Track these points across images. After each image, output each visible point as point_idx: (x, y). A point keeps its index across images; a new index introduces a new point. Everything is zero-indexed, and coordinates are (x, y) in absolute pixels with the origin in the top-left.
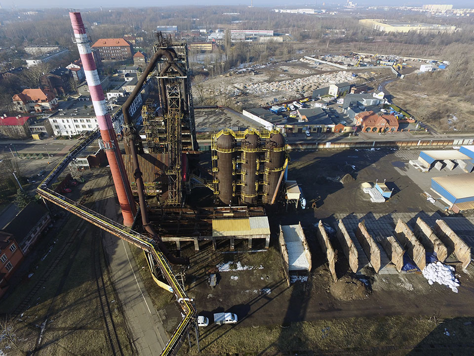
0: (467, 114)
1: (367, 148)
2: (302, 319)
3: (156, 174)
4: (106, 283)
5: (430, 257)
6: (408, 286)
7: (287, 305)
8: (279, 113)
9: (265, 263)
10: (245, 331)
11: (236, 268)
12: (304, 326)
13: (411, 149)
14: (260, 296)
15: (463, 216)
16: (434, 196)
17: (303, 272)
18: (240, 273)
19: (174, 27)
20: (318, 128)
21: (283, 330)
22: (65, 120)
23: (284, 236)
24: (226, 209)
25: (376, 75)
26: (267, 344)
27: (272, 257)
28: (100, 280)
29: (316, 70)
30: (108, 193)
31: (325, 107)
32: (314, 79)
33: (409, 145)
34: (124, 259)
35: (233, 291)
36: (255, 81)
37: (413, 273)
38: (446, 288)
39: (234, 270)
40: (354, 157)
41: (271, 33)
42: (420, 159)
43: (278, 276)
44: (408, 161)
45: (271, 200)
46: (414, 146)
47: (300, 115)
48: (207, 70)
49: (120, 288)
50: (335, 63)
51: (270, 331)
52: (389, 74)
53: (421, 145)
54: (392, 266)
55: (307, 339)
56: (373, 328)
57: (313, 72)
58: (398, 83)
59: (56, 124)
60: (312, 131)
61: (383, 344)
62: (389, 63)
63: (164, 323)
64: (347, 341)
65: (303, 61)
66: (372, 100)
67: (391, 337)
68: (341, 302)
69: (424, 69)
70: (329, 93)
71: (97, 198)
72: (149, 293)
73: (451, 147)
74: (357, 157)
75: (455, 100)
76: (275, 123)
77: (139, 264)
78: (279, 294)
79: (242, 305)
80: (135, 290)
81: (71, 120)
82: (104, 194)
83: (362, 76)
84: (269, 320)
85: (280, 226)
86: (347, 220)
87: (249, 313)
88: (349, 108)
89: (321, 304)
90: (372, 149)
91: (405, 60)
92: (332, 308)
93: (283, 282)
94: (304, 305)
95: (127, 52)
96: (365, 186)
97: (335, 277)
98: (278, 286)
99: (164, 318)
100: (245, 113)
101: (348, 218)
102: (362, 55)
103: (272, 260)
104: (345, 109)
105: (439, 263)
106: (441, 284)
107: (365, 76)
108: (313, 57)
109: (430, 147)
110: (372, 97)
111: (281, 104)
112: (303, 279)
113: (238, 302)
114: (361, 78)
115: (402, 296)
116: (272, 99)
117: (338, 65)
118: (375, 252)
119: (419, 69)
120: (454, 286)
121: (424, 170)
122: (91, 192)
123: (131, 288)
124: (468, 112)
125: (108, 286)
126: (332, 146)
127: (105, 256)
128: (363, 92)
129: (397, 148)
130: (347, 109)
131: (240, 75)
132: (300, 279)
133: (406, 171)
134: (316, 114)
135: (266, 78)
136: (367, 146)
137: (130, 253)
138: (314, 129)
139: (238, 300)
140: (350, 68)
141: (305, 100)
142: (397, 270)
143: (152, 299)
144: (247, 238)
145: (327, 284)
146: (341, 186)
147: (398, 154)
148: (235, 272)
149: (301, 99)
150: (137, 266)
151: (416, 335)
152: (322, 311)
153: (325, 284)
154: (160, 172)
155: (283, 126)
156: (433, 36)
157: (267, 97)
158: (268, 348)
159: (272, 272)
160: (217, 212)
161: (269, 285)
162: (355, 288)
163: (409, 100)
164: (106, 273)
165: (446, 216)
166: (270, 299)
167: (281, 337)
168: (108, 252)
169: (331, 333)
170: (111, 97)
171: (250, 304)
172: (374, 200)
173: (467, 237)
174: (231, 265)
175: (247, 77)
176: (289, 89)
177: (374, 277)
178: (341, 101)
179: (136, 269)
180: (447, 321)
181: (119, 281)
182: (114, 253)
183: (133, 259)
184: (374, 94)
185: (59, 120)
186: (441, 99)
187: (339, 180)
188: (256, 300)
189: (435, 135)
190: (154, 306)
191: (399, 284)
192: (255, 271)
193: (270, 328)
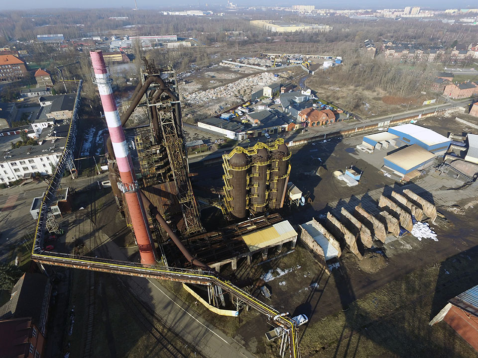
1: (320, 141)
2: (354, 299)
3: (165, 205)
4: (163, 331)
6: (408, 247)
7: (336, 291)
8: (231, 119)
9: (299, 262)
10: (318, 325)
11: (279, 274)
12: (358, 303)
13: (352, 136)
14: (311, 292)
15: (413, 183)
16: (389, 171)
17: (334, 260)
18: (284, 278)
19: (59, 35)
20: (275, 130)
21: (346, 313)
23: (308, 233)
24: (247, 223)
25: (293, 74)
26: (341, 329)
27: (302, 254)
28: (154, 331)
29: (240, 74)
31: (268, 109)
32: (244, 82)
33: (350, 132)
34: (167, 301)
35: (288, 295)
36: (190, 90)
37: (406, 235)
38: (431, 240)
39: (278, 277)
40: (314, 150)
41: (175, 38)
42: (364, 143)
43: (316, 269)
44: (355, 146)
45: (280, 205)
47: (251, 120)
49: (181, 331)
50: (254, 64)
51: (337, 318)
52: (303, 72)
53: (358, 131)
54: (391, 235)
55: (366, 313)
56: (403, 287)
57: (239, 76)
58: (312, 79)
60: (270, 133)
61: (415, 296)
62: (299, 62)
63: (245, 347)
64: (393, 303)
65: (223, 65)
66: (303, 97)
67: (417, 288)
68: (372, 274)
69: (327, 64)
70: (264, 95)
71: (93, 247)
72: (214, 325)
73: (377, 129)
74: (317, 150)
75: (360, 89)
76: (236, 131)
77: (186, 301)
78: (326, 285)
79: (303, 304)
80: (198, 327)
81: (7, 165)
83: (283, 75)
84: (330, 309)
85: (300, 226)
87: (312, 310)
88: (290, 107)
89: (360, 282)
90: (325, 141)
91: (308, 57)
92: (369, 282)
93: (323, 273)
94: (348, 286)
95: (21, 71)
96: (337, 173)
97: (360, 256)
98: (321, 278)
99: (243, 342)
100: (200, 125)
102: (272, 55)
103: (303, 258)
104: (286, 108)
105: (419, 223)
106: (426, 238)
107: (285, 75)
108: (231, 61)
109: (364, 132)
110: (300, 95)
111: (229, 111)
112: (336, 265)
113: (299, 303)
114: (283, 77)
115: (408, 255)
116: (217, 107)
117: (257, 67)
118: (379, 227)
119: (322, 64)
120: (433, 236)
121: (370, 152)
122: (79, 242)
123: (192, 327)
124: (373, 99)
125: (167, 334)
126: (294, 144)
127: (143, 306)
128: (291, 90)
129: (342, 136)
132: (334, 266)
133: (358, 155)
134: (267, 116)
135: (199, 86)
136: (320, 139)
137: (169, 293)
138: (272, 131)
139: (297, 301)
140: (269, 69)
141: (247, 104)
142: (395, 237)
143: (222, 330)
144: (279, 244)
145: (355, 264)
146: (319, 179)
147: (345, 142)
148: (280, 278)
149: (244, 104)
150: (184, 303)
151: (431, 281)
152: (364, 287)
153: (354, 264)
154: (169, 202)
155: (244, 133)
156: (317, 34)
157: (211, 105)
158: (343, 331)
159: (309, 268)
160: (240, 228)
161: (314, 280)
162: (378, 260)
163: (329, 94)
164: (155, 322)
165: (403, 185)
166: (321, 291)
167: (348, 319)
168: (143, 299)
169: (380, 301)
171: (308, 301)
172: (350, 185)
174: (273, 273)
176: (229, 93)
177: (383, 247)
178: (278, 101)
179: (186, 306)
180: (442, 263)
181: (176, 323)
182: (152, 298)
183: (176, 298)
184: (302, 91)
186: (350, 90)
187: (315, 173)
188: (311, 296)
189: (362, 121)
190: (227, 335)
191: (402, 247)
192: (296, 272)
193: (335, 315)
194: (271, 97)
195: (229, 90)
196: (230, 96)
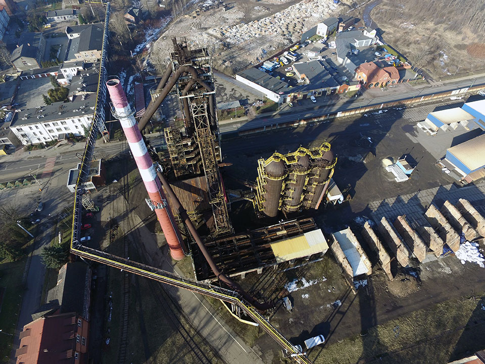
0: (455, 49)
1: (375, 111)
2: (375, 324)
3: (196, 201)
6: (447, 270)
9: (326, 273)
10: (333, 347)
11: (303, 285)
12: (378, 329)
14: (334, 310)
16: (448, 166)
17: (363, 277)
18: (308, 290)
20: (323, 92)
21: (363, 338)
22: (33, 126)
23: (340, 246)
24: (277, 227)
27: (330, 265)
28: (183, 331)
30: (134, 221)
31: (320, 58)
32: (295, 12)
33: (413, 101)
35: (310, 310)
36: (230, 21)
37: (448, 256)
38: (475, 264)
39: (302, 288)
40: (365, 125)
43: (342, 284)
44: (415, 123)
45: (316, 205)
46: (418, 102)
47: (297, 73)
51: (353, 342)
53: (423, 100)
54: (432, 253)
55: (384, 342)
56: (431, 318)
59: (23, 133)
60: (317, 95)
63: (262, 359)
64: (415, 335)
66: (364, 41)
68: (400, 298)
70: (317, 33)
71: (126, 230)
72: (235, 332)
73: (448, 98)
74: (368, 125)
75: (441, 29)
76: (277, 91)
78: (350, 305)
79: (322, 323)
81: (41, 126)
82: (131, 223)
83: (345, 1)
84: (349, 331)
85: (333, 234)
86: (381, 208)
87: (331, 330)
89: (385, 305)
90: (380, 112)
92: (396, 308)
93: (349, 292)
96: (386, 162)
97: (391, 277)
99: (260, 353)
100: (239, 78)
101: (382, 206)
103: (331, 269)
105: (467, 243)
106: (471, 262)
107: (347, 1)
109: (431, 101)
110: (363, 37)
111: (273, 57)
112: (364, 283)
113: (318, 321)
114: (344, 5)
115: (444, 281)
116: (259, 52)
120: (480, 262)
124: (456, 46)
126: (343, 115)
128: (351, 27)
129: (404, 106)
131: (208, 13)
132: (361, 283)
133: (416, 136)
135: (241, 15)
136: (374, 108)
138: (319, 93)
139: (317, 319)
142: (435, 256)
143: (242, 337)
145: (384, 283)
146: (365, 168)
147: (407, 115)
148: (303, 290)
149: (291, 47)
151: (462, 315)
152: (388, 311)
155: (288, 95)
157: (253, 48)
159: (335, 282)
161: (338, 296)
162: (409, 284)
163: (398, 35)
164: (182, 319)
165: (461, 187)
166: (344, 314)
169: (401, 331)
171: (329, 321)
172: (398, 180)
173: (481, 207)
174: (297, 283)
176: (272, 31)
177: (419, 268)
178: (333, 44)
184: (365, 32)
185: (26, 129)
187: (361, 159)
188: (333, 315)
189: (432, 84)
190: (246, 344)
191: (440, 270)
192: (321, 285)
193: (353, 339)
194: (325, 37)
195: (276, 23)
196: (275, 33)
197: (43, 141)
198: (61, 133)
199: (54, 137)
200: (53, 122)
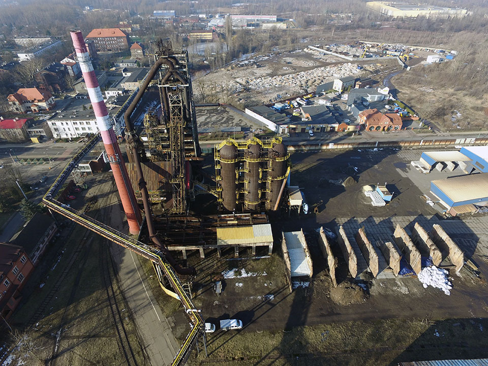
0: (471, 110)
1: (370, 148)
2: (303, 324)
3: (160, 182)
4: (116, 291)
5: (426, 262)
6: (404, 290)
7: (289, 310)
8: (282, 111)
9: (268, 269)
10: (249, 336)
11: (240, 274)
12: (305, 329)
13: (413, 149)
14: (263, 302)
15: (459, 219)
16: (433, 198)
17: (304, 278)
18: (244, 280)
19: (171, 11)
20: (322, 128)
21: (285, 335)
22: (64, 122)
23: (286, 242)
24: (230, 217)
25: (382, 67)
26: (270, 348)
27: (275, 263)
28: (110, 289)
29: (321, 62)
30: (112, 200)
31: (329, 104)
32: (318, 73)
33: (412, 144)
34: (133, 268)
35: (238, 297)
36: (258, 75)
37: (409, 277)
38: (440, 291)
39: (238, 277)
40: (356, 158)
41: (274, 18)
42: (422, 160)
43: (281, 282)
44: (409, 162)
45: (274, 207)
46: (417, 146)
47: (303, 113)
48: (208, 63)
49: (130, 297)
50: (341, 53)
51: (273, 335)
52: (396, 66)
53: (423, 144)
54: (390, 271)
55: (307, 343)
56: (369, 331)
57: (318, 64)
58: (404, 75)
59: (55, 127)
60: (315, 130)
61: (378, 345)
62: (396, 54)
63: (173, 330)
64: (345, 343)
65: (307, 51)
66: (377, 96)
67: (385, 339)
68: (340, 306)
69: (431, 59)
70: (334, 88)
71: (102, 206)
72: (157, 302)
73: (453, 146)
74: (359, 158)
75: (460, 94)
76: (278, 123)
77: (147, 272)
78: (282, 300)
79: (247, 311)
80: (144, 299)
81: (70, 123)
82: (109, 201)
83: (368, 68)
84: (272, 325)
85: (283, 233)
86: (348, 224)
87: (253, 319)
88: (353, 106)
89: (321, 309)
90: (375, 149)
91: (412, 49)
92: (331, 313)
93: (286, 288)
94: (305, 310)
95: (123, 43)
96: (367, 189)
97: (335, 282)
98: (281, 292)
99: (173, 325)
100: (248, 111)
101: (349, 223)
102: (368, 44)
103: (275, 267)
104: (349, 106)
105: (434, 267)
106: (434, 287)
107: (370, 68)
108: (318, 47)
109: (433, 147)
110: (376, 93)
111: (285, 101)
112: (305, 284)
113: (243, 309)
114: (366, 70)
115: (398, 299)
116: (275, 95)
117: (343, 56)
118: (374, 258)
119: (426, 59)
120: (446, 289)
121: (425, 171)
122: (95, 199)
123: (140, 297)
124: (472, 108)
125: (118, 295)
126: (335, 147)
127: (113, 265)
128: (368, 86)
129: (400, 148)
130: (351, 106)
131: (242, 68)
132: (302, 284)
133: (407, 172)
134: (319, 113)
135: (269, 71)
136: (370, 146)
137: (138, 262)
138: (318, 129)
139: (243, 306)
140: (356, 59)
141: (309, 96)
142: (394, 274)
143: (161, 307)
144: (251, 245)
145: (328, 289)
146: (342, 189)
147: (401, 155)
148: (239, 279)
149: (305, 95)
150: (145, 274)
151: (408, 336)
152: (322, 315)
153: (325, 289)
154: (164, 180)
155: (286, 126)
156: (442, 21)
157: (270, 93)
158: (271, 351)
159: (275, 278)
160: (222, 220)
161: (273, 292)
162: (354, 293)
163: (414, 95)
164: (115, 282)
165: (444, 219)
166: (273, 305)
167: (283, 342)
168: (116, 261)
169: (330, 336)
170: (109, 95)
171: (254, 310)
172: (374, 203)
173: (462, 240)
174: (236, 272)
175: (249, 70)
176: (292, 83)
177: (371, 282)
178: (345, 97)
179: (145, 277)
180: (438, 322)
181: (128, 289)
182: (122, 261)
183: (140, 267)
184: (379, 89)
185: (58, 123)
186: (446, 94)
187: (342, 183)
188: (260, 306)
189: (438, 133)
190: (163, 313)
191: (395, 288)
192: (258, 278)
193: (274, 333)
194: (340, 91)
195: (297, 78)
196: (294, 85)
197: (70, 137)
198: (84, 132)
199: (78, 134)
200: (80, 121)
